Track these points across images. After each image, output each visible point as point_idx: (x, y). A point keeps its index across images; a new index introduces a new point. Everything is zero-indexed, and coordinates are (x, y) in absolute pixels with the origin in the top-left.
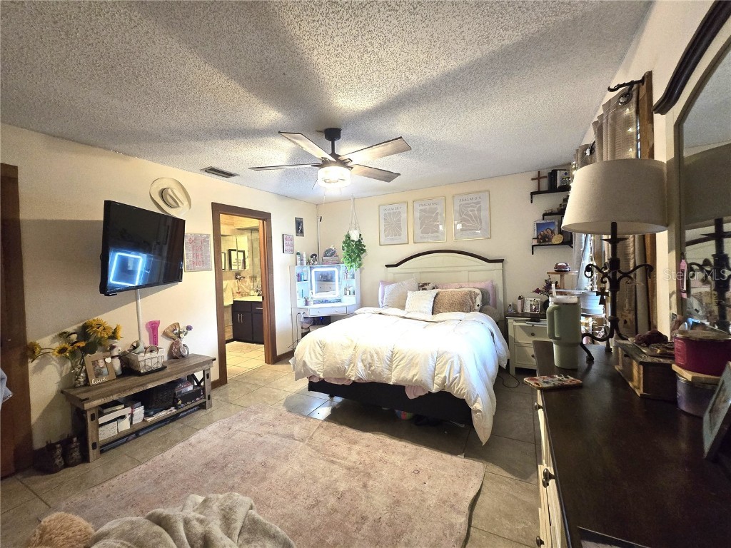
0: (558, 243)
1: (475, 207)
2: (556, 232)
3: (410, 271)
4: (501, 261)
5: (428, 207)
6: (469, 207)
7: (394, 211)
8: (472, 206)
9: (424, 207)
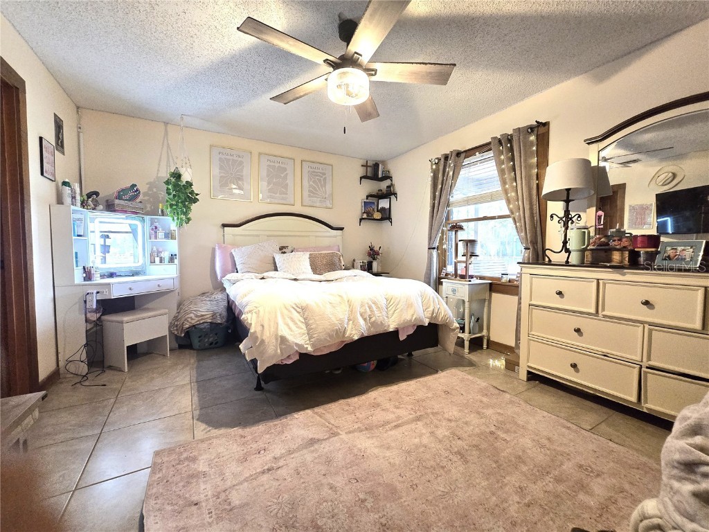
0: (379, 218)
1: (322, 177)
2: (376, 210)
3: (255, 233)
4: (342, 229)
5: (277, 165)
6: (317, 176)
7: (235, 158)
8: (319, 176)
9: (272, 164)
